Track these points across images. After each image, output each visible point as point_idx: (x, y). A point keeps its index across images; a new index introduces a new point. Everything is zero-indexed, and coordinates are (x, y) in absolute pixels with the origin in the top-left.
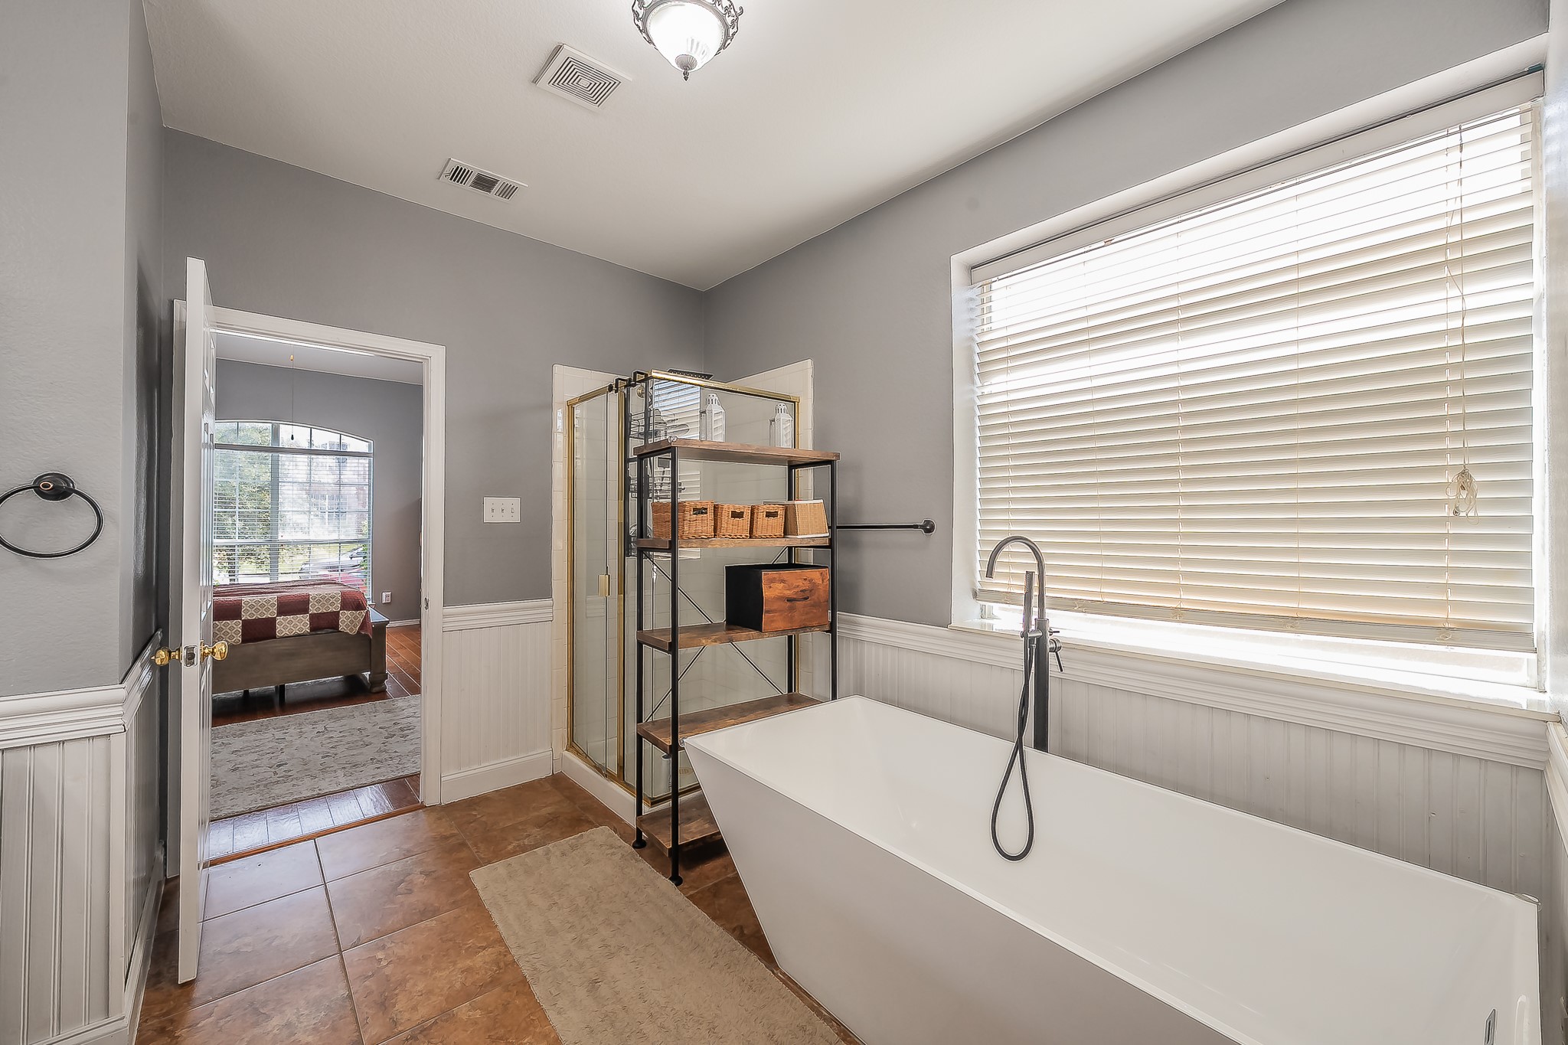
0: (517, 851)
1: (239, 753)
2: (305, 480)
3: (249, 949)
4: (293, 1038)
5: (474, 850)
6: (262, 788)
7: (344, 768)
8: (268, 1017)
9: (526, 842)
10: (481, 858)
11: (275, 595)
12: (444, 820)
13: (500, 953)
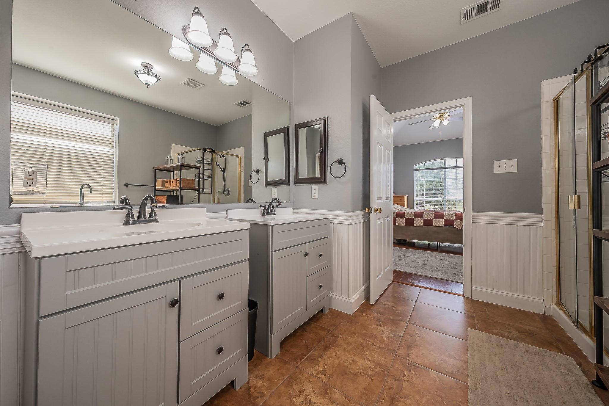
0: (498, 335)
1: (416, 258)
2: (454, 178)
3: (388, 306)
4: (382, 335)
5: (476, 322)
6: (416, 268)
7: (443, 272)
8: (381, 325)
9: (506, 334)
10: (477, 326)
11: (433, 212)
12: (469, 304)
13: (462, 367)
